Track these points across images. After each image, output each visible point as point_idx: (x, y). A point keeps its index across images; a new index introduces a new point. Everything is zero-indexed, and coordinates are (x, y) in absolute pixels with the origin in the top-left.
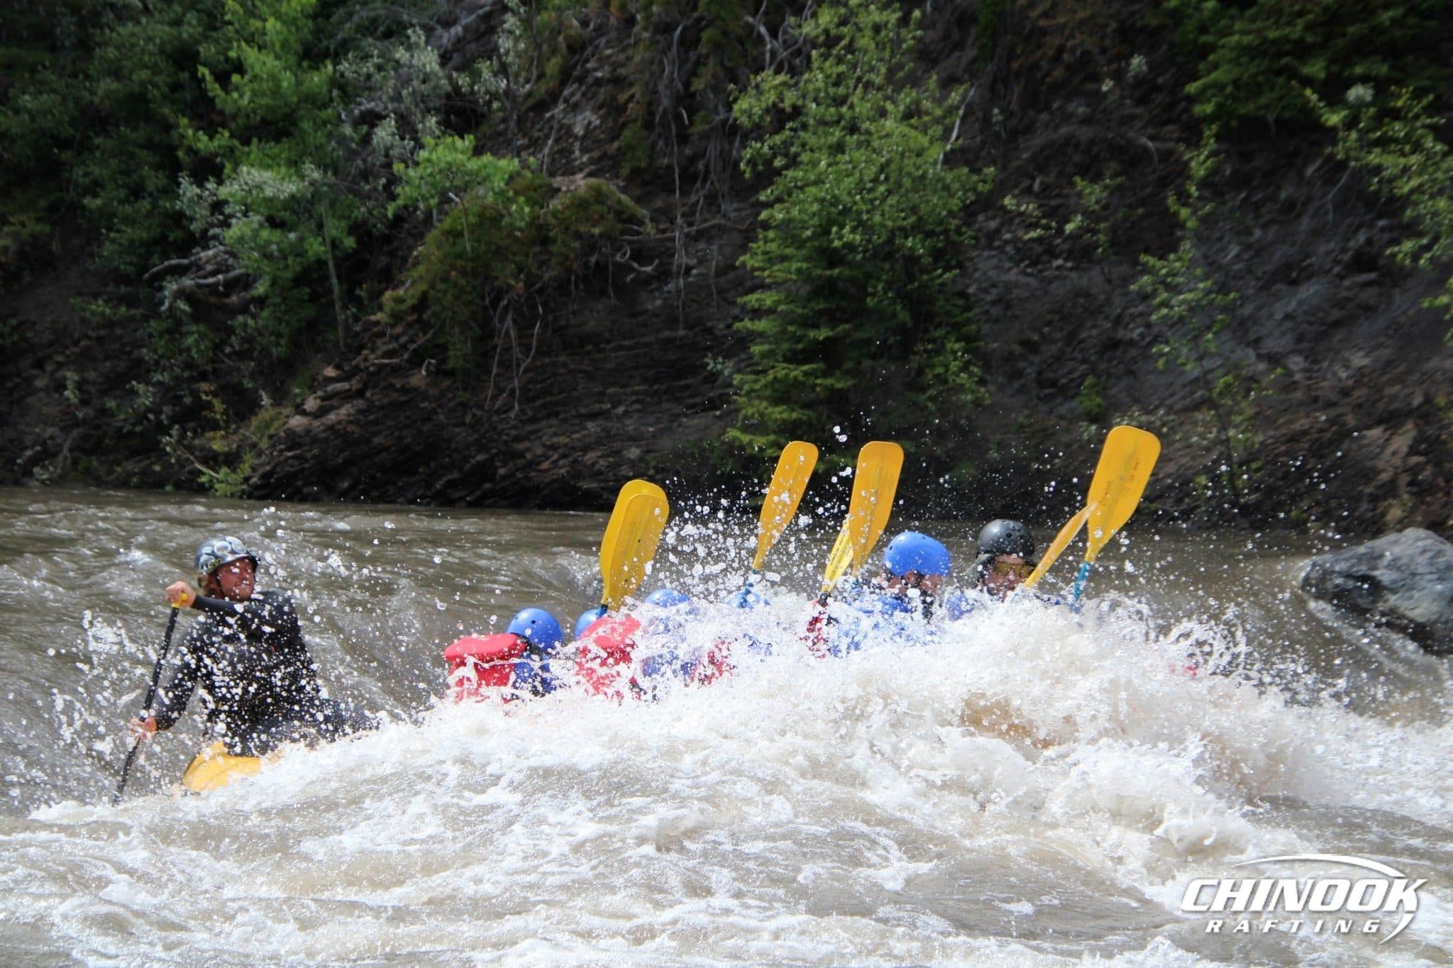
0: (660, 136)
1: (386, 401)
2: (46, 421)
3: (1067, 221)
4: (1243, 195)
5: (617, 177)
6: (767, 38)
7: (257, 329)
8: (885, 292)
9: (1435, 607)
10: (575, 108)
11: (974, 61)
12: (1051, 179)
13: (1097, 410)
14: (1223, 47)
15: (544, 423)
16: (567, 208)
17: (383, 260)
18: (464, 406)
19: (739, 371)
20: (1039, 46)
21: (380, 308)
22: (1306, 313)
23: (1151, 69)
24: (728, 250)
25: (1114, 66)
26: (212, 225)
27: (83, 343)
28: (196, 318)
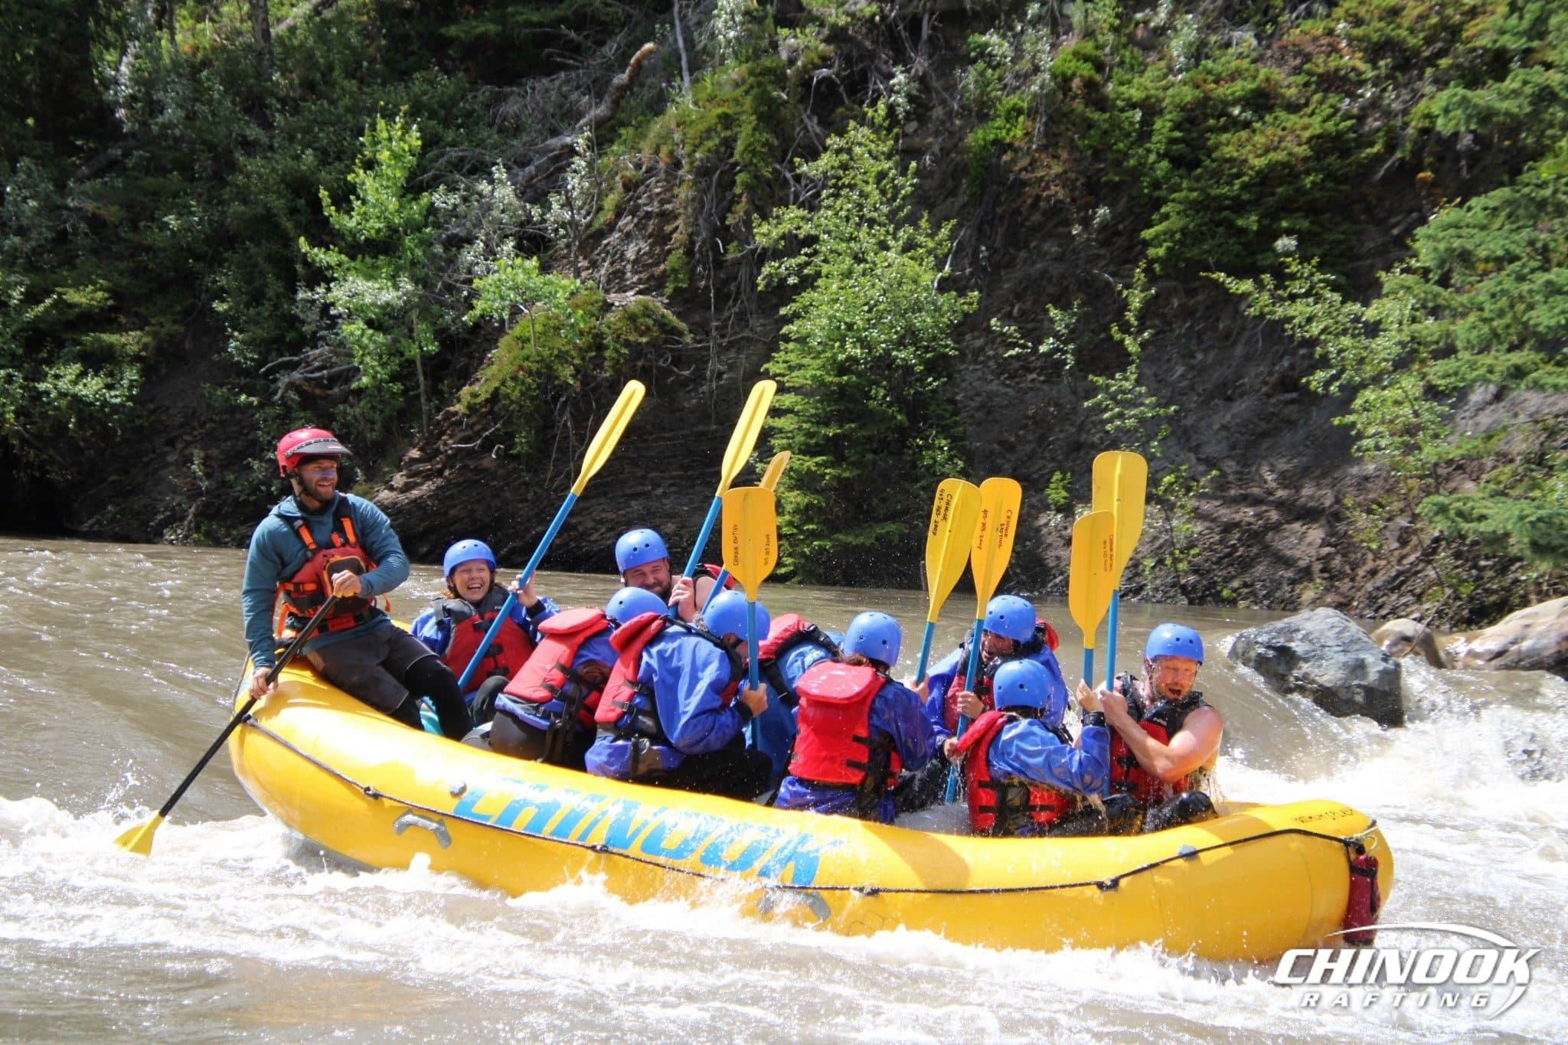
0: (699, 262)
1: (461, 480)
2: (175, 490)
3: (1041, 343)
4: (1188, 325)
5: (662, 295)
6: (792, 182)
7: (354, 417)
8: (884, 397)
9: (1340, 674)
10: (628, 237)
11: (965, 206)
12: (1028, 305)
13: (1062, 501)
14: (1173, 201)
15: (594, 501)
16: (619, 320)
17: (463, 361)
18: (525, 483)
19: (761, 461)
20: (1019, 196)
21: (459, 400)
22: (1238, 425)
23: (1113, 218)
24: (754, 358)
25: (1082, 214)
26: (322, 329)
27: (208, 425)
28: (304, 406)
